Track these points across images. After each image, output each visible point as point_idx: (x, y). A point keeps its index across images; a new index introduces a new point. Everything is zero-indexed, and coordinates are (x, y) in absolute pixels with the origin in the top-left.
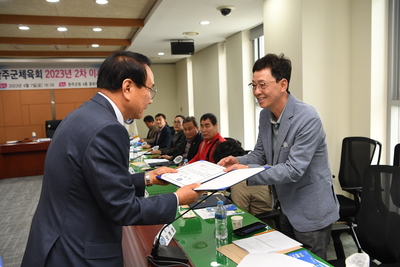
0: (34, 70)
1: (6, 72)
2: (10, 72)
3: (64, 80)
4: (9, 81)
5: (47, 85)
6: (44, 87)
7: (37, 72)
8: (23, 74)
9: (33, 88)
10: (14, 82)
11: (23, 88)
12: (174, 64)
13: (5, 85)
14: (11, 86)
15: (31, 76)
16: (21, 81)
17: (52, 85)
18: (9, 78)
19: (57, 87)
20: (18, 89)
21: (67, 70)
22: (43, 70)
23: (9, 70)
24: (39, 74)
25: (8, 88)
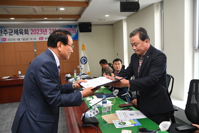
0: (24, 29)
1: (5, 30)
2: (8, 31)
3: (42, 35)
4: (8, 37)
5: (31, 39)
6: (30, 41)
7: (25, 30)
8: (16, 32)
9: (23, 41)
10: (11, 37)
11: (16, 41)
12: (112, 25)
13: (5, 39)
14: (9, 40)
15: (21, 33)
16: (15, 36)
17: (35, 39)
18: (8, 35)
19: (38, 40)
20: (13, 41)
21: (44, 29)
22: (29, 30)
23: (8, 29)
24: (26, 32)
25: (7, 41)
